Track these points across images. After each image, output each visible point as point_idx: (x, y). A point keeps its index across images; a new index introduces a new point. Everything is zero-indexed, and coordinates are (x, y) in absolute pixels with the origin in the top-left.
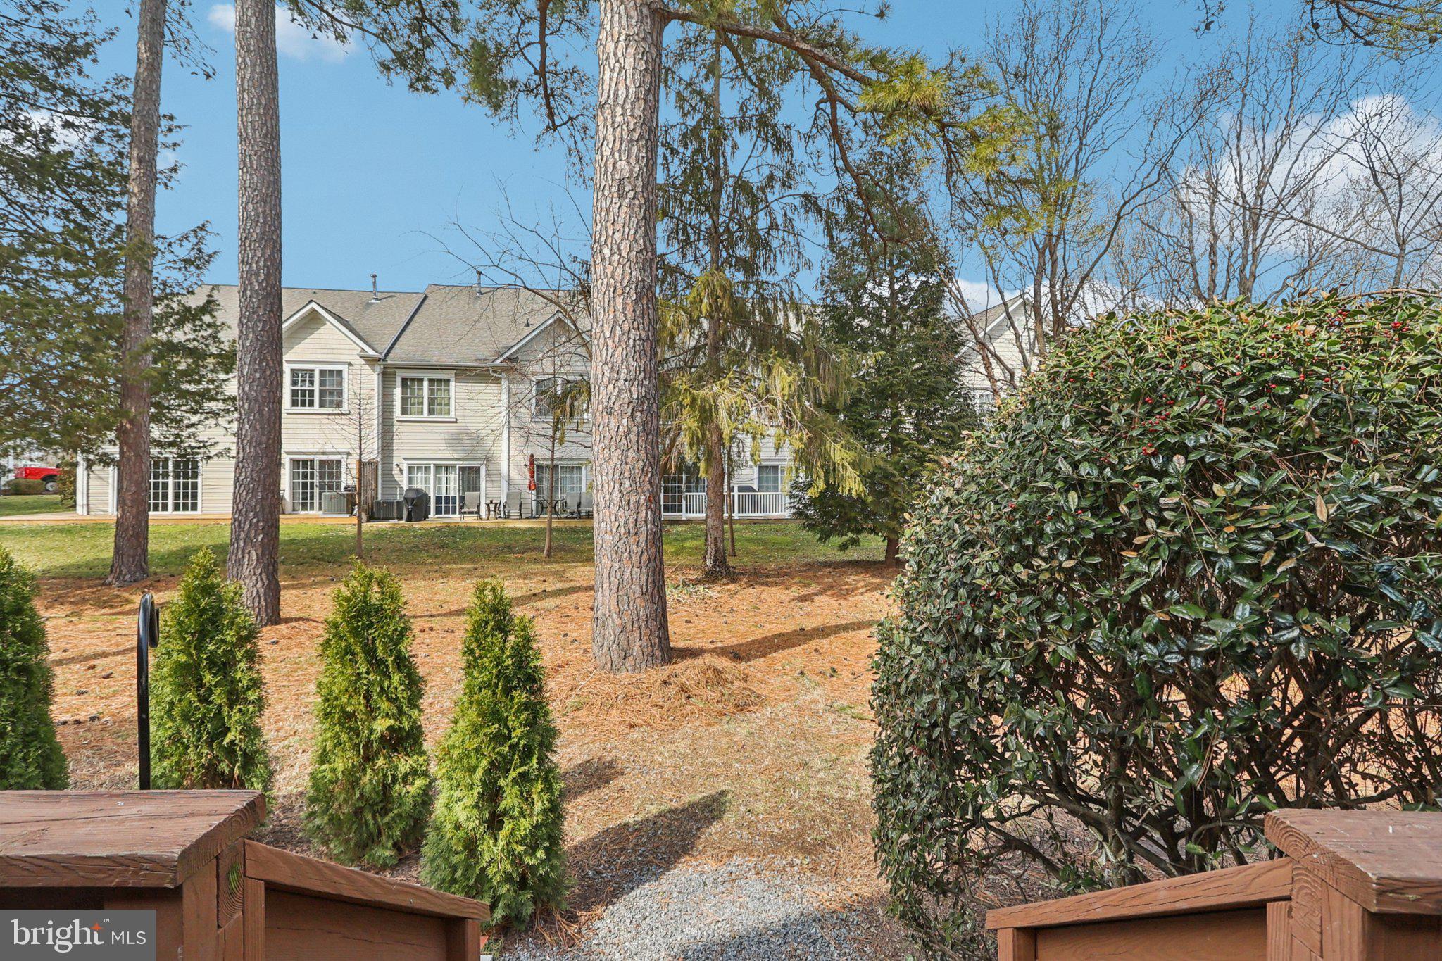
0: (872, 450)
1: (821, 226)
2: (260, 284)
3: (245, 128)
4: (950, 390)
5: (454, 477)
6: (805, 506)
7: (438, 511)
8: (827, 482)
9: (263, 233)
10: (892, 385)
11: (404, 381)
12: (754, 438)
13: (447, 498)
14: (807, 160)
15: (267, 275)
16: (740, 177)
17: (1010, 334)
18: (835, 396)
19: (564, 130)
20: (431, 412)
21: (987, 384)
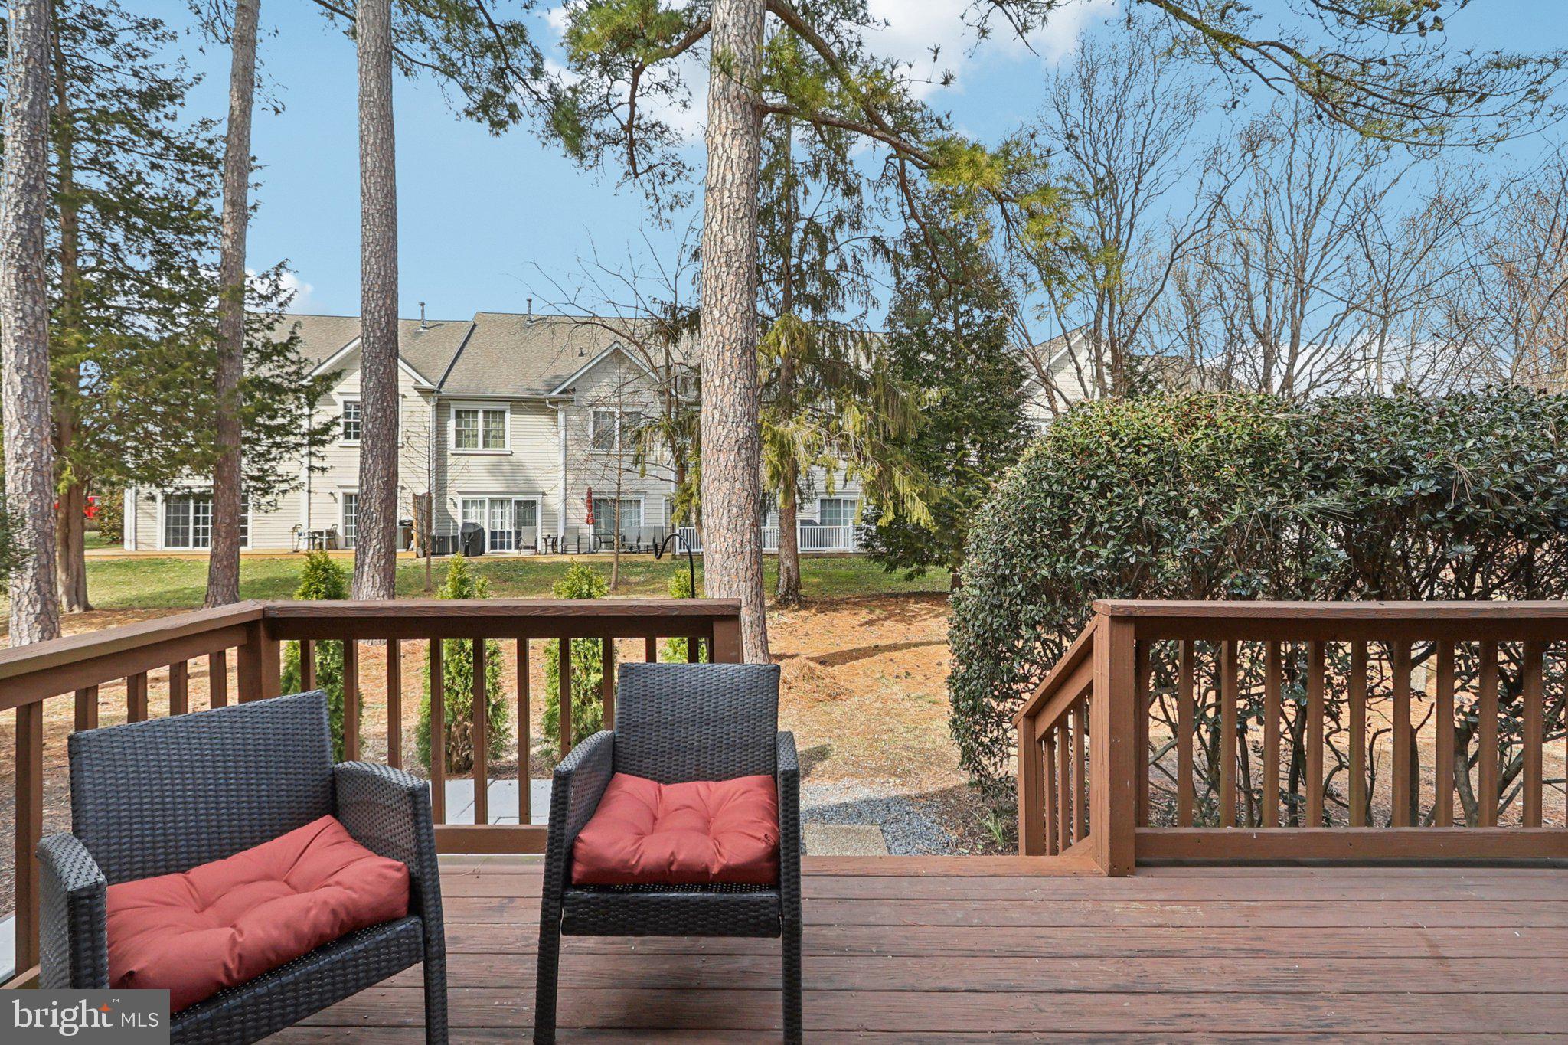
0: (937, 482)
1: (889, 266)
2: (382, 331)
3: (369, 189)
4: (1013, 423)
5: (509, 510)
6: (872, 538)
7: (493, 546)
8: (896, 513)
9: (384, 285)
10: (956, 419)
11: (459, 413)
12: (828, 471)
13: (502, 533)
14: (875, 205)
15: (388, 323)
16: (810, 220)
17: (1071, 368)
18: (903, 431)
19: (643, 177)
20: (486, 444)
21: (1050, 415)
